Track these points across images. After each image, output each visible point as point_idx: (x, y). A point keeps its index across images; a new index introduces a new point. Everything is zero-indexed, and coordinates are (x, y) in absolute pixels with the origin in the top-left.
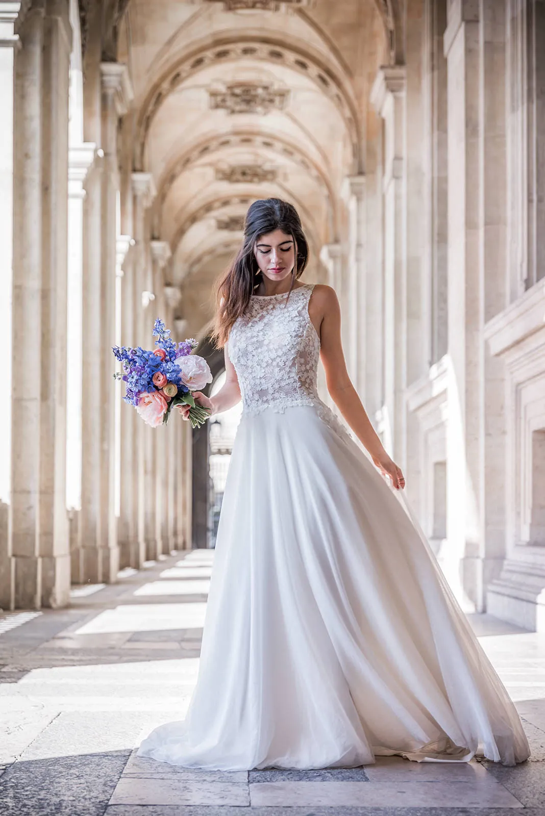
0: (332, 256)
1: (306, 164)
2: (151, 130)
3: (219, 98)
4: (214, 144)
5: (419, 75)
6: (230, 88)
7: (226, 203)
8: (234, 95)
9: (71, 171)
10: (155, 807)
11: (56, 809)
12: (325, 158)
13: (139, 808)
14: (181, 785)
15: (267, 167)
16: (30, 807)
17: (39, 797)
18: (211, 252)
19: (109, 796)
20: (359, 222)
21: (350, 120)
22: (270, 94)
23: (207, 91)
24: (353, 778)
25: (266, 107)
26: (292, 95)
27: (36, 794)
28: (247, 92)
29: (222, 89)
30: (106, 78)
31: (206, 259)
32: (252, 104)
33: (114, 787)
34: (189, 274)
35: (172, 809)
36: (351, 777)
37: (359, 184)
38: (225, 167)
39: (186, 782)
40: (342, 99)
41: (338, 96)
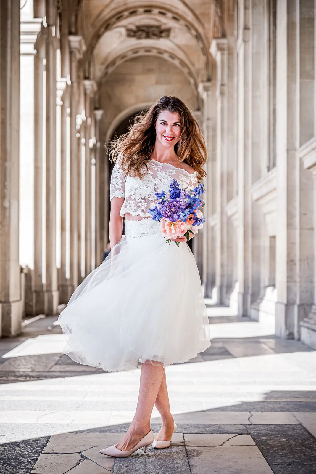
0: (220, 48)
7: (133, 13)
18: (123, 56)
20: (246, 8)
31: (119, 63)
34: (106, 74)
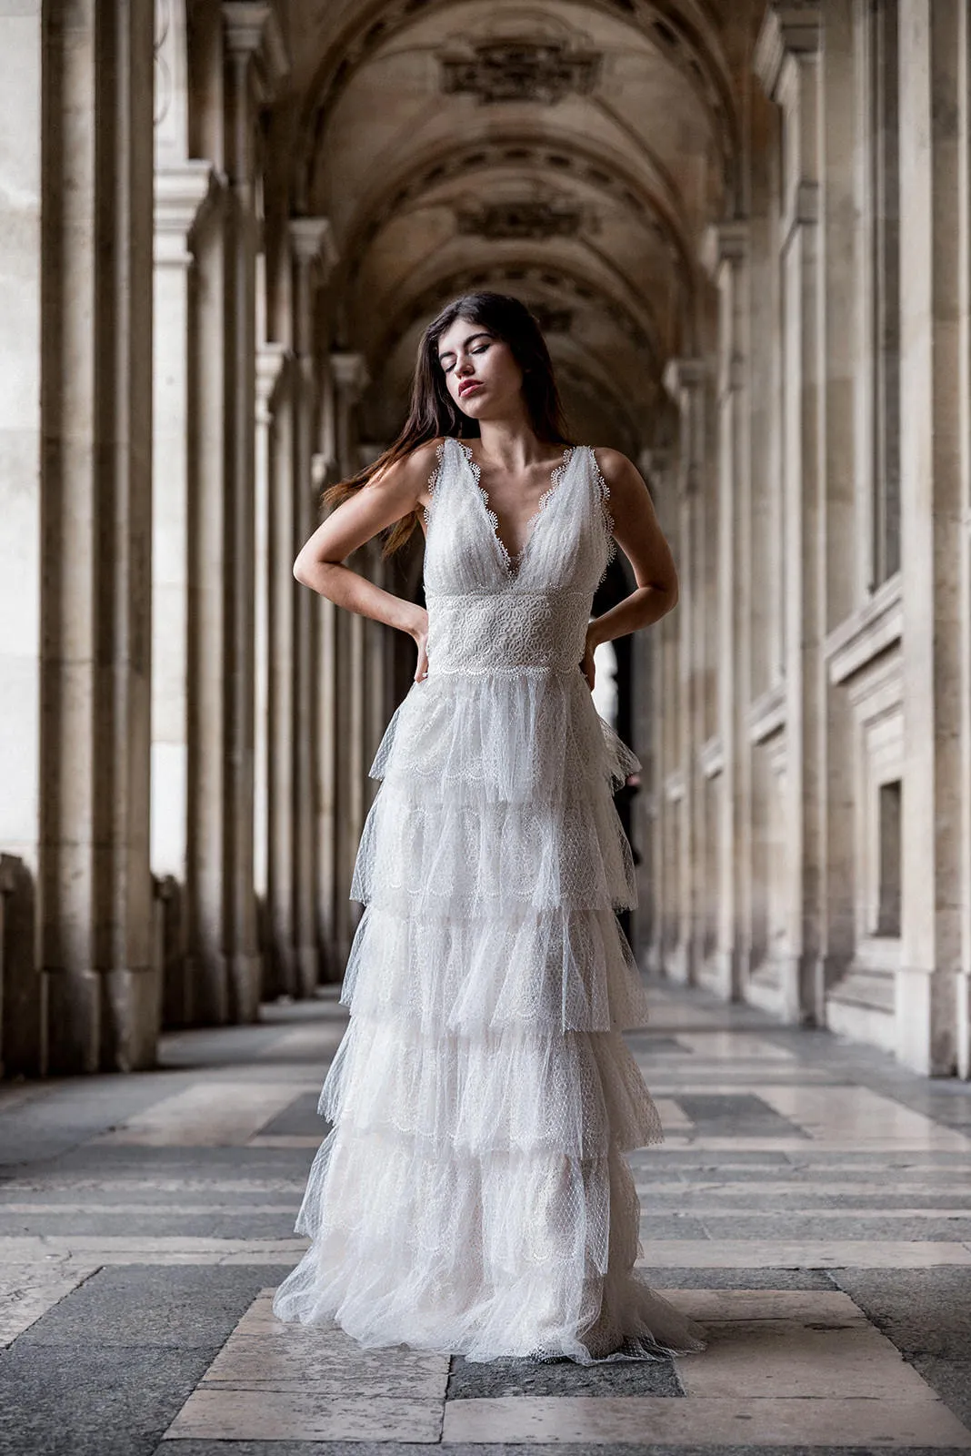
1: (634, 198)
2: (329, 134)
3: (463, 71)
4: (454, 161)
5: (849, 19)
6: (481, 50)
8: (490, 64)
9: (160, 214)
10: (252, 1444)
11: (56, 1447)
12: (673, 187)
13: (220, 1445)
14: (312, 1403)
15: (560, 205)
16: (7, 1444)
17: (28, 1425)
19: (165, 1423)
21: (717, 110)
22: (560, 62)
23: (438, 57)
24: (653, 1391)
25: (554, 88)
26: (605, 63)
27: (24, 1420)
28: (515, 58)
29: (467, 51)
30: (233, 33)
32: (528, 83)
33: (179, 1407)
35: (284, 1447)
36: (650, 1389)
37: (739, 239)
38: (474, 206)
39: (323, 1398)
40: (702, 72)
41: (693, 64)
